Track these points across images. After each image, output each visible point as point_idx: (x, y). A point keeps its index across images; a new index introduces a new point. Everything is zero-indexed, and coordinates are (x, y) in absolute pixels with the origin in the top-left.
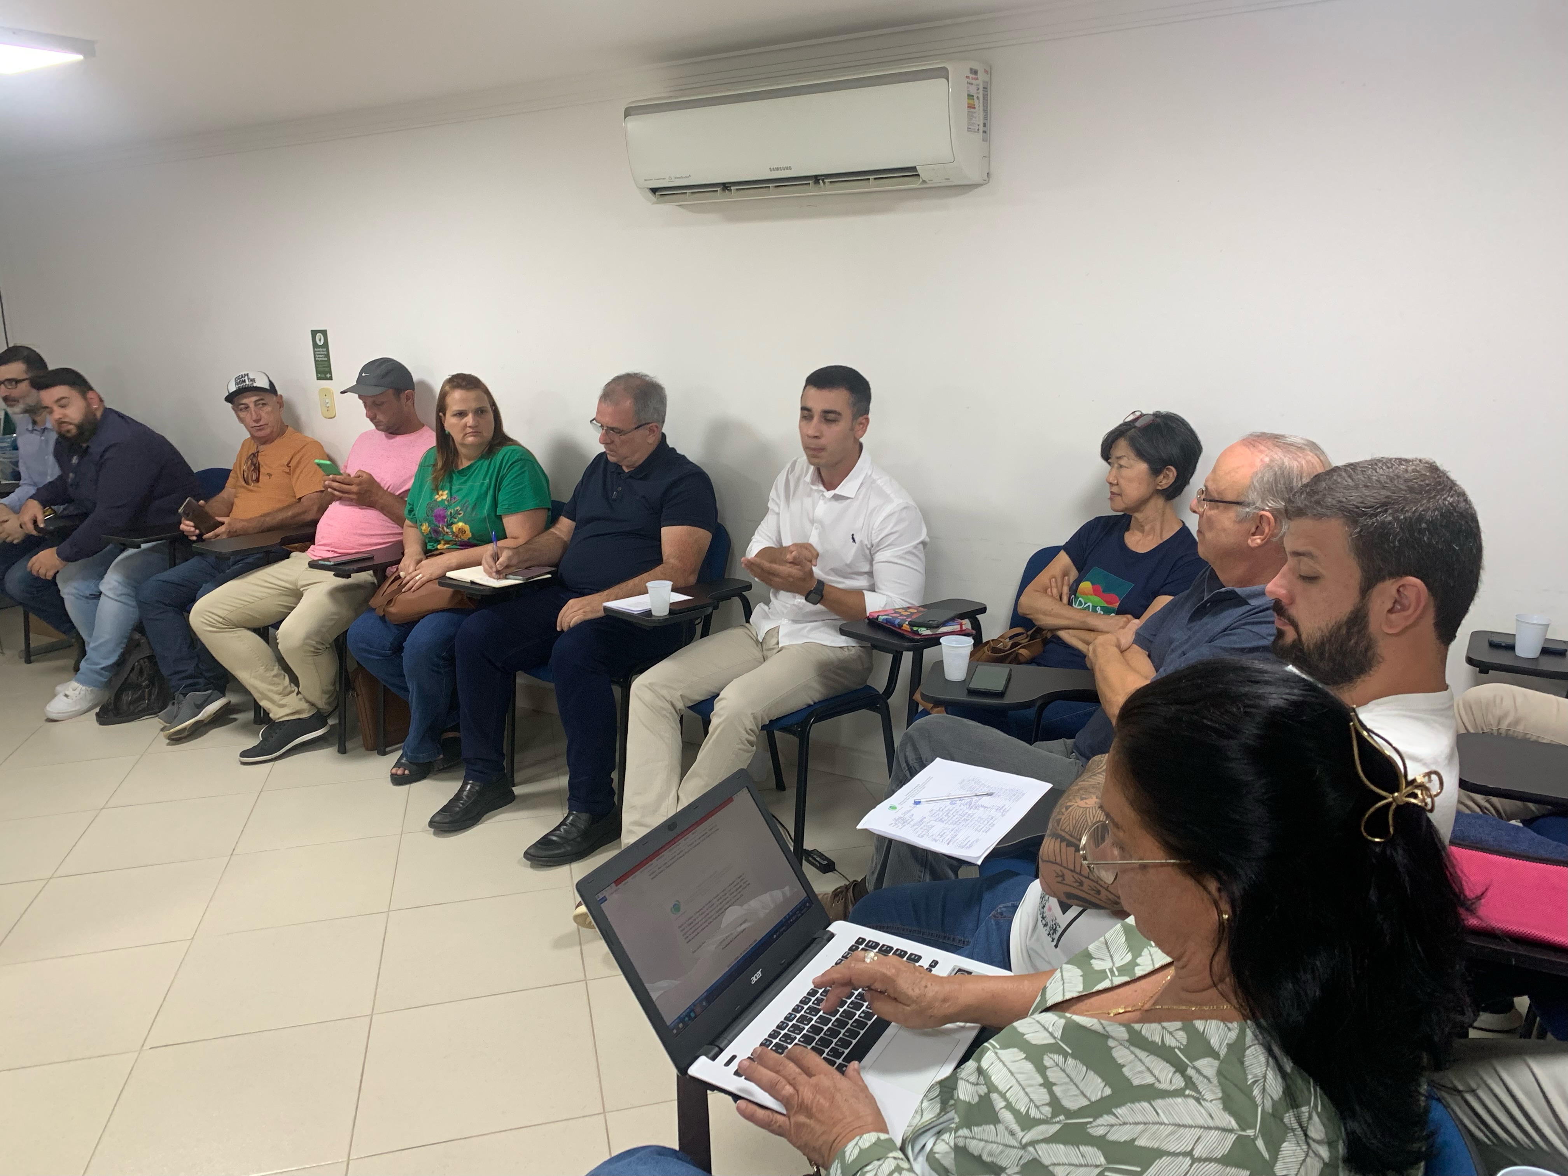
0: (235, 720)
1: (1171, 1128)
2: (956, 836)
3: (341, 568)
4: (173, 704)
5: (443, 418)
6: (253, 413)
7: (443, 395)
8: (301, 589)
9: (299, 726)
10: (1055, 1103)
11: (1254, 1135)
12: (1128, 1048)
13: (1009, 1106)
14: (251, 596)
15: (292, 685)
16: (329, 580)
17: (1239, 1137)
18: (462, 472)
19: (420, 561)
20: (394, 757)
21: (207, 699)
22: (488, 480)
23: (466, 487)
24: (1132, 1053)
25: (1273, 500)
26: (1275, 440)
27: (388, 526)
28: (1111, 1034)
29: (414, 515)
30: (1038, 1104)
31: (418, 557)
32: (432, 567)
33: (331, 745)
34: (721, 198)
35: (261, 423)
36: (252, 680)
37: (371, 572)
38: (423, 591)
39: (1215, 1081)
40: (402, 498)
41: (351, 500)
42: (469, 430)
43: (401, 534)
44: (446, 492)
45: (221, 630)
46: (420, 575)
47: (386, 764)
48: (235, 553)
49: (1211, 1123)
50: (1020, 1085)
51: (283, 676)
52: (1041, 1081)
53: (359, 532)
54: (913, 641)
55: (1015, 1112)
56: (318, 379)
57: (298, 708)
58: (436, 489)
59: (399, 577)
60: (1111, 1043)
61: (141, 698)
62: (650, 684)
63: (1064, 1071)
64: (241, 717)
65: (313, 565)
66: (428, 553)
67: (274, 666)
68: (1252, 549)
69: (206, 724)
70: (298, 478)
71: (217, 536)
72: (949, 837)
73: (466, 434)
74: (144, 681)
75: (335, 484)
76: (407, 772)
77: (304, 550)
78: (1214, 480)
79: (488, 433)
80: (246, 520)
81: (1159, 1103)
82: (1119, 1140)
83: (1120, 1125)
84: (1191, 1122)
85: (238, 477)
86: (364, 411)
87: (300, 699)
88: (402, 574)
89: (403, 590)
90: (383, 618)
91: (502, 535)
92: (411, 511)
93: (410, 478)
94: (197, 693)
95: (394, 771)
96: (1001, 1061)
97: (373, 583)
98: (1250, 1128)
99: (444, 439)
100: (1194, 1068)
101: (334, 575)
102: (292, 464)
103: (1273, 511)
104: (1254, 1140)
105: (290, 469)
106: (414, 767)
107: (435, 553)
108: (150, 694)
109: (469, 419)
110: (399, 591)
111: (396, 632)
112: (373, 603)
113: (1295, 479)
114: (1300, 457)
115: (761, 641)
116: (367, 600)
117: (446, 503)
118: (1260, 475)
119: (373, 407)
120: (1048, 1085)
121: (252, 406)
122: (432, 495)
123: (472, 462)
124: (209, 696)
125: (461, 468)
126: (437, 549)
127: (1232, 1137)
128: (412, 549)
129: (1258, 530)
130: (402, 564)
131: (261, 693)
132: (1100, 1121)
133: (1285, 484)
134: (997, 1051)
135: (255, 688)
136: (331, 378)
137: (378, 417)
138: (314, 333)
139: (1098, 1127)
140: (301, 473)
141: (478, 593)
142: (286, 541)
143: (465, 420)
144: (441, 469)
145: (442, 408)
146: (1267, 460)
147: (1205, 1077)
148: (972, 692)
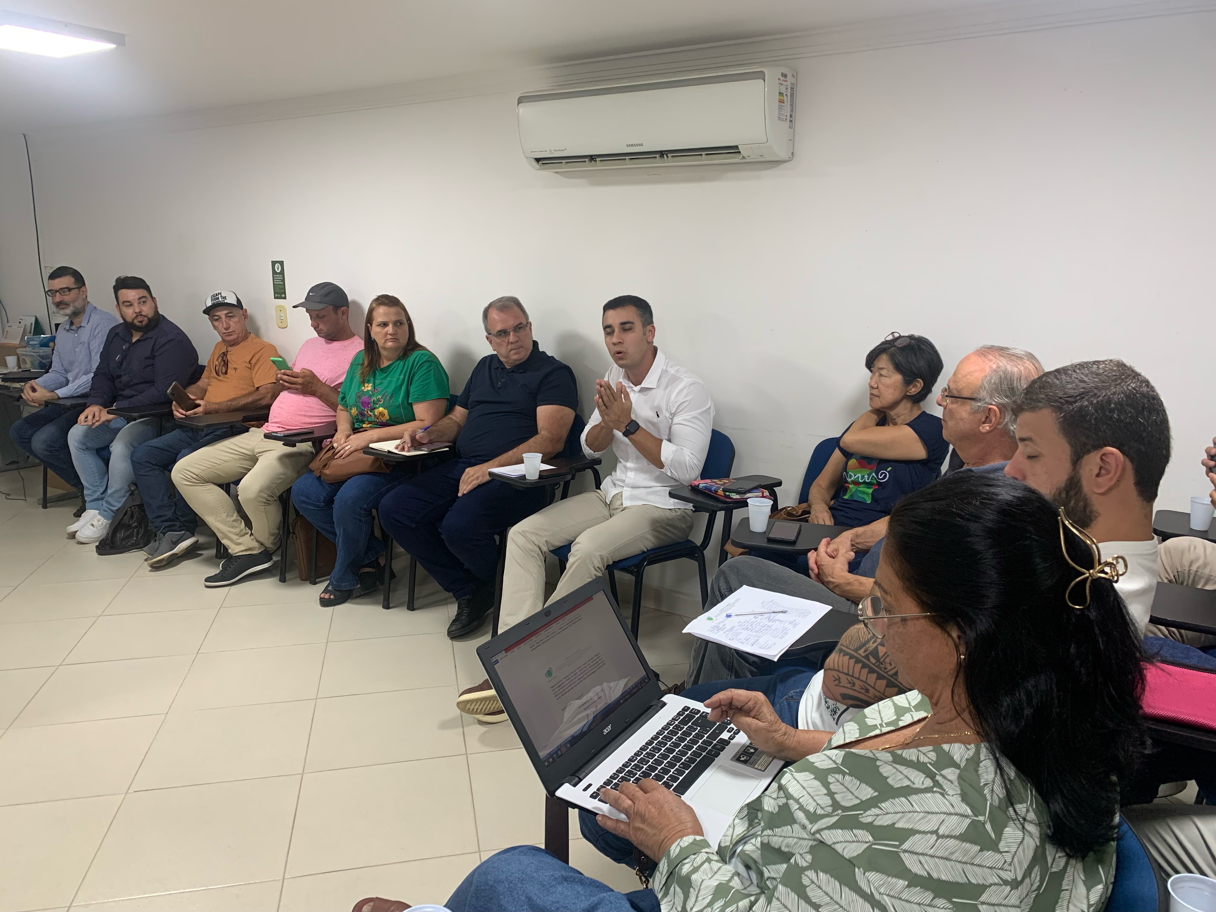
0: (201, 555)
1: (922, 815)
2: (758, 640)
3: (289, 439)
4: (155, 541)
5: (370, 328)
6: (224, 323)
7: (371, 310)
8: (257, 455)
9: (250, 560)
10: (836, 805)
11: (984, 820)
12: (891, 765)
13: (801, 808)
14: (219, 459)
15: (247, 528)
16: (279, 448)
17: (973, 821)
18: (383, 370)
19: (349, 436)
20: (322, 586)
21: (182, 537)
22: (402, 376)
23: (386, 382)
24: (894, 768)
25: (999, 397)
26: (1002, 351)
27: (324, 410)
28: (879, 758)
29: (346, 401)
30: (823, 806)
31: (348, 433)
32: (358, 440)
33: (273, 575)
34: (588, 167)
35: (230, 331)
36: (216, 523)
37: (310, 443)
38: (350, 459)
39: (956, 783)
40: (336, 389)
41: (297, 389)
42: (389, 337)
43: (335, 416)
44: (371, 385)
45: (194, 484)
46: (349, 446)
47: (315, 591)
48: (208, 426)
49: (952, 810)
50: (810, 795)
51: (239, 522)
52: (826, 792)
53: (303, 413)
54: (725, 502)
55: (806, 812)
56: (275, 298)
57: (250, 546)
58: (363, 382)
59: (333, 447)
60: (878, 763)
61: (130, 536)
62: (523, 531)
63: (843, 784)
64: (206, 553)
65: (267, 436)
66: (355, 430)
67: (234, 513)
68: (984, 434)
69: (179, 557)
70: (256, 372)
71: (195, 414)
72: (753, 641)
73: (387, 340)
74: (133, 523)
75: (285, 377)
76: (332, 597)
77: (259, 426)
78: (955, 382)
79: (404, 340)
80: (218, 404)
81: (914, 798)
82: (883, 824)
83: (884, 814)
84: (937, 810)
85: (211, 370)
86: (310, 322)
87: (253, 539)
88: (335, 445)
89: (336, 457)
90: (319, 478)
91: (412, 418)
92: (343, 398)
93: (343, 374)
94: (174, 533)
95: (322, 596)
96: (796, 779)
97: (312, 453)
98: (981, 815)
99: (370, 344)
100: (941, 775)
101: (283, 444)
102: (253, 362)
103: (999, 405)
104: (984, 824)
105: (251, 365)
106: (338, 593)
107: (361, 430)
108: (138, 533)
109: (390, 329)
110: (332, 457)
111: (330, 489)
112: (312, 466)
113: (1015, 381)
114: (1019, 364)
115: (609, 503)
116: (307, 465)
117: (371, 393)
118: (989, 378)
119: (317, 318)
120: (831, 794)
121: (223, 317)
122: (359, 387)
123: (390, 362)
124: (182, 536)
125: (382, 367)
126: (363, 427)
127: (968, 821)
128: (343, 427)
129: (987, 420)
130: (335, 438)
131: (223, 533)
132: (868, 813)
133: (1007, 385)
134: (793, 773)
135: (218, 529)
136: (285, 298)
137: (320, 327)
138: (274, 263)
139: (867, 817)
140: (259, 369)
141: (393, 460)
142: (246, 419)
143: (386, 329)
144: (367, 367)
145: (370, 319)
146: (994, 366)
147: (949, 780)
148: (770, 540)
